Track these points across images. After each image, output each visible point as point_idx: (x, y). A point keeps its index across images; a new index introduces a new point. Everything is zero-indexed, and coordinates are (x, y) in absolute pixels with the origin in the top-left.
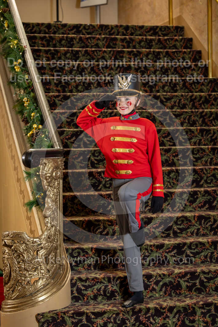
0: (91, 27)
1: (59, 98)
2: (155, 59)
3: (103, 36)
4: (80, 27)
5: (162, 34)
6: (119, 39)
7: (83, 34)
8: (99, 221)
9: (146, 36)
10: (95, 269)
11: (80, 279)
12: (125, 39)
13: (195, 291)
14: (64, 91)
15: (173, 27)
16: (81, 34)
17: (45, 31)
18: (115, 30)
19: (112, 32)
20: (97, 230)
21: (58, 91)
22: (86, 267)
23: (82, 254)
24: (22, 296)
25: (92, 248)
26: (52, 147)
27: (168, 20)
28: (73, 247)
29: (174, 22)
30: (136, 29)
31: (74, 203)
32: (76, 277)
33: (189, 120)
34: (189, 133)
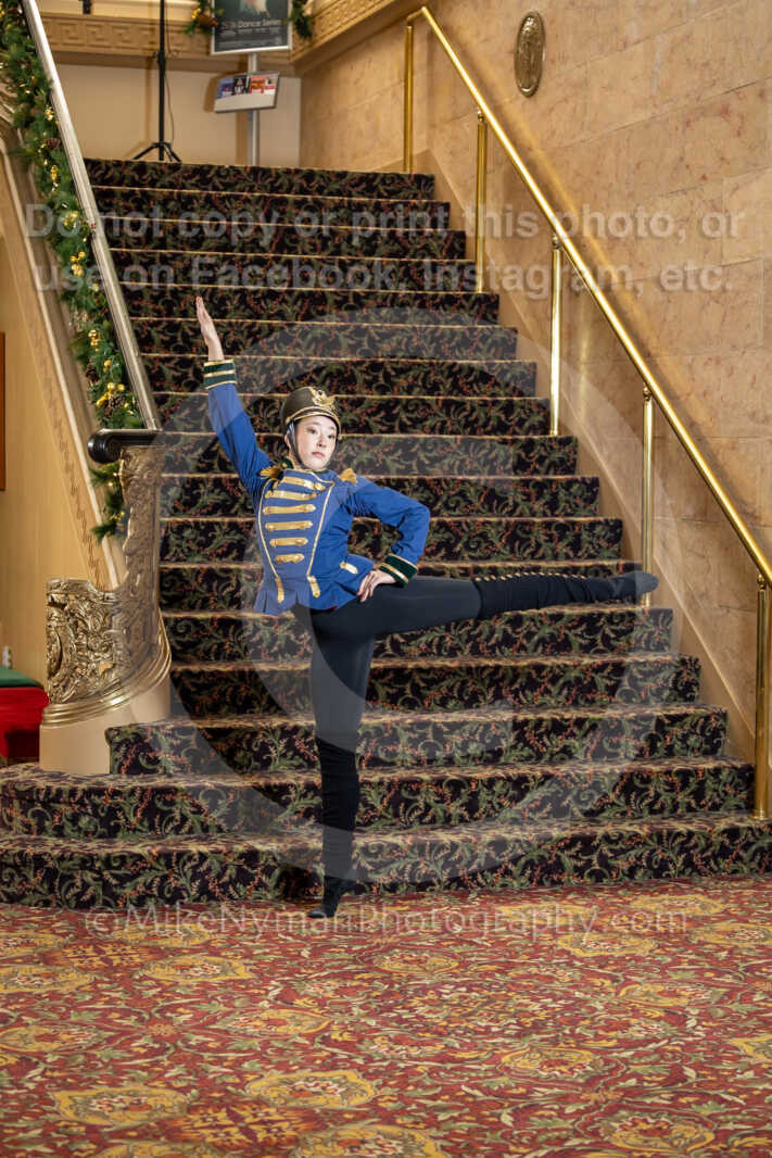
0: (232, 173)
1: (160, 328)
2: (365, 248)
3: (257, 194)
4: (208, 172)
5: (386, 191)
6: (291, 202)
7: (215, 188)
8: (228, 571)
9: (350, 195)
10: (217, 658)
11: (189, 673)
12: (305, 200)
13: (403, 704)
14: (170, 313)
15: (410, 176)
16: (210, 187)
17: (133, 178)
18: (283, 180)
19: (277, 184)
20: (225, 588)
21: (159, 313)
22: (200, 653)
23: (193, 629)
24: (80, 696)
25: (213, 620)
26: (143, 426)
27: (401, 158)
28: (178, 616)
29: (415, 162)
30: (329, 179)
31: (183, 538)
32: (180, 669)
33: (424, 381)
34: (421, 408)
